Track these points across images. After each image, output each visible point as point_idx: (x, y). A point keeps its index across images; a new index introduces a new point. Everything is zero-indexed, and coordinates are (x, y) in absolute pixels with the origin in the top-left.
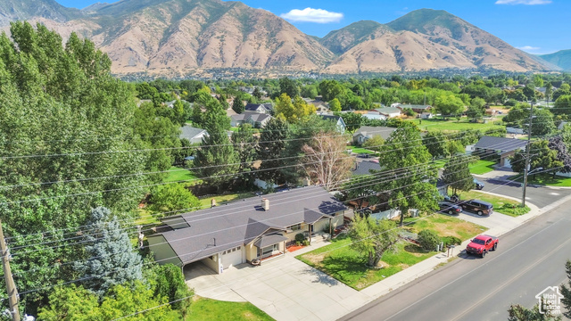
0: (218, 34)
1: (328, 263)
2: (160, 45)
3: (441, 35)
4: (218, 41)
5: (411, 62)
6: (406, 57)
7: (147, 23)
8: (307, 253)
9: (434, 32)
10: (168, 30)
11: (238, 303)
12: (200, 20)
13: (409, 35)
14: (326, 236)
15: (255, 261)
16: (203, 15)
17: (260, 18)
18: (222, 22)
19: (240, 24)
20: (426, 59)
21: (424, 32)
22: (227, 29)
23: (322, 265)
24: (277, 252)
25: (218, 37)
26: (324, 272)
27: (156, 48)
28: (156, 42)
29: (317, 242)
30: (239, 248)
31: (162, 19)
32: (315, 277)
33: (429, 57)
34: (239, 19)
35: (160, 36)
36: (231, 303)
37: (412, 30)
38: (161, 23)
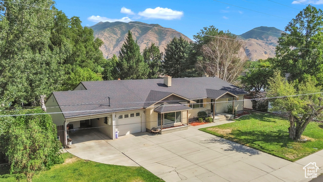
0: (145, 42)
1: (238, 135)
2: (114, 47)
3: (272, 41)
4: (145, 45)
5: (255, 56)
6: (252, 53)
7: (108, 36)
8: (211, 127)
9: (268, 39)
10: (119, 39)
11: (126, 168)
12: (136, 34)
13: (253, 41)
14: (229, 116)
15: (155, 129)
16: (137, 31)
17: (169, 33)
18: (148, 35)
19: (157, 36)
20: (264, 54)
21: (262, 39)
22: (151, 39)
23: (232, 136)
24: (179, 123)
25: (145, 43)
26: (237, 142)
27: (112, 49)
28: (112, 46)
29: (220, 120)
30: (138, 114)
31: (116, 34)
32: (226, 146)
33: (266, 53)
34: (157, 33)
35: (114, 43)
36: (117, 167)
37: (256, 38)
38: (115, 36)
